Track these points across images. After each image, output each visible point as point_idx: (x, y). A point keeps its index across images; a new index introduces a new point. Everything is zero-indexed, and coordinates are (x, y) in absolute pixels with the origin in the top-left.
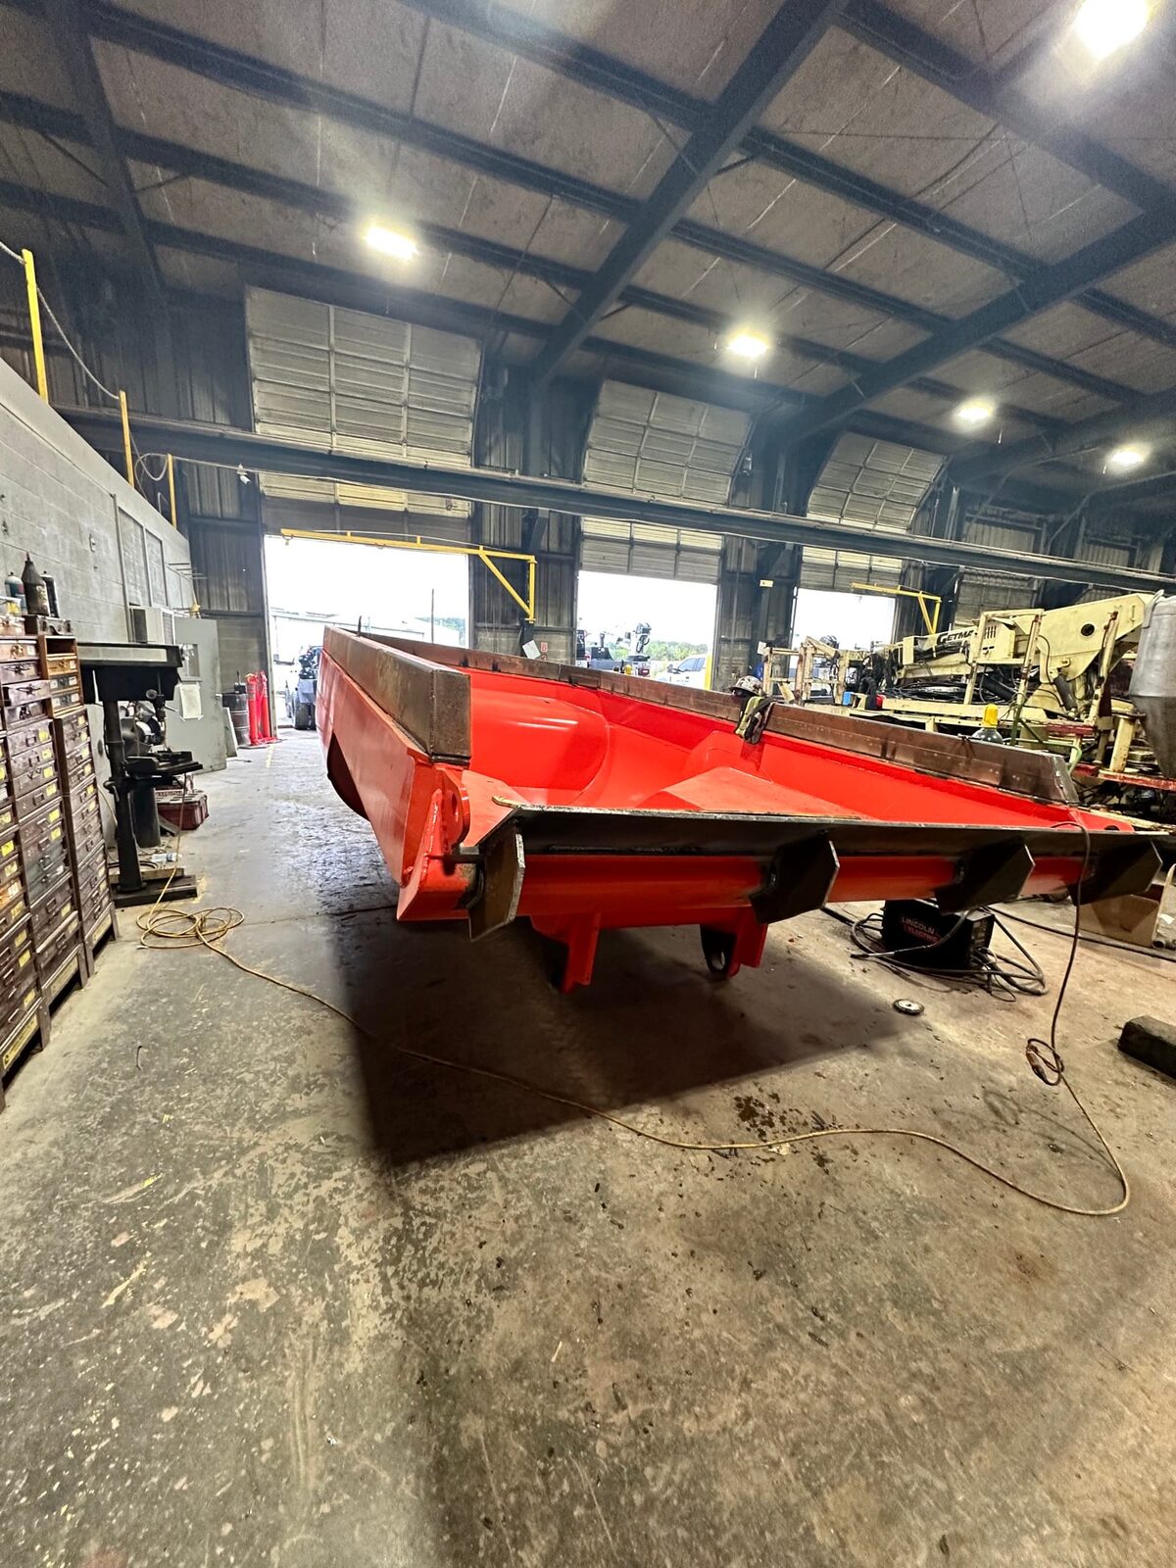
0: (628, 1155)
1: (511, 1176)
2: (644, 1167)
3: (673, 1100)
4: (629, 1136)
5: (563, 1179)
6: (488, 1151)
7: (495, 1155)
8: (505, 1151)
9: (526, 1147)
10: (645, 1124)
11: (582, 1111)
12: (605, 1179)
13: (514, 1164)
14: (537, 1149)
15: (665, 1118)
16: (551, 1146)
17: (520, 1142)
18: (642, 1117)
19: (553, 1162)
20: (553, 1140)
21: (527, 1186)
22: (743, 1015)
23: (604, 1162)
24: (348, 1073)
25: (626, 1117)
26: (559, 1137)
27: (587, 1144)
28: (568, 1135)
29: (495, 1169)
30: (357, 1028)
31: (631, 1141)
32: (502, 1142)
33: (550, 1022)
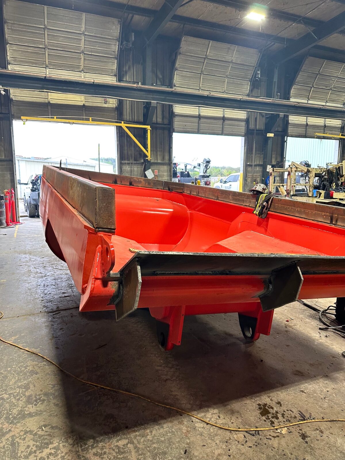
0: (201, 435)
1: (141, 446)
2: (210, 441)
3: (225, 406)
4: (202, 425)
5: (167, 448)
6: (129, 433)
7: (132, 435)
8: (137, 433)
9: (148, 431)
10: (211, 419)
11: (177, 412)
12: (189, 447)
13: (142, 440)
14: (154, 432)
15: (221, 416)
16: (162, 430)
17: (145, 429)
18: (209, 415)
19: (163, 439)
20: (162, 427)
21: (149, 451)
22: (262, 361)
23: (189, 439)
24: (57, 394)
25: (201, 415)
26: (165, 426)
27: (180, 429)
28: (170, 425)
29: (133, 443)
30: (61, 371)
31: (203, 428)
32: (136, 429)
33: (161, 366)
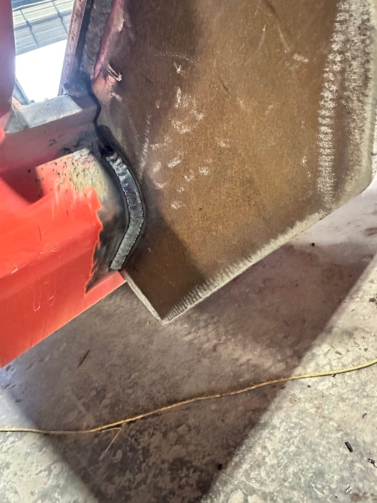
0: (343, 400)
1: (270, 488)
2: (365, 401)
3: (330, 331)
4: (328, 382)
5: (314, 459)
6: (231, 476)
7: (240, 475)
8: (245, 466)
9: (259, 450)
10: (330, 363)
11: (274, 386)
12: (347, 434)
13: (263, 474)
14: (269, 445)
15: (340, 350)
16: (278, 434)
17: (250, 449)
18: (322, 360)
19: (293, 448)
20: (274, 427)
21: (293, 488)
22: (313, 244)
23: (331, 419)
24: (62, 482)
25: (311, 368)
26: (276, 421)
27: (303, 412)
28: (282, 414)
29: (253, 491)
30: (46, 435)
31: (334, 386)
32: (236, 459)
33: (190, 333)
